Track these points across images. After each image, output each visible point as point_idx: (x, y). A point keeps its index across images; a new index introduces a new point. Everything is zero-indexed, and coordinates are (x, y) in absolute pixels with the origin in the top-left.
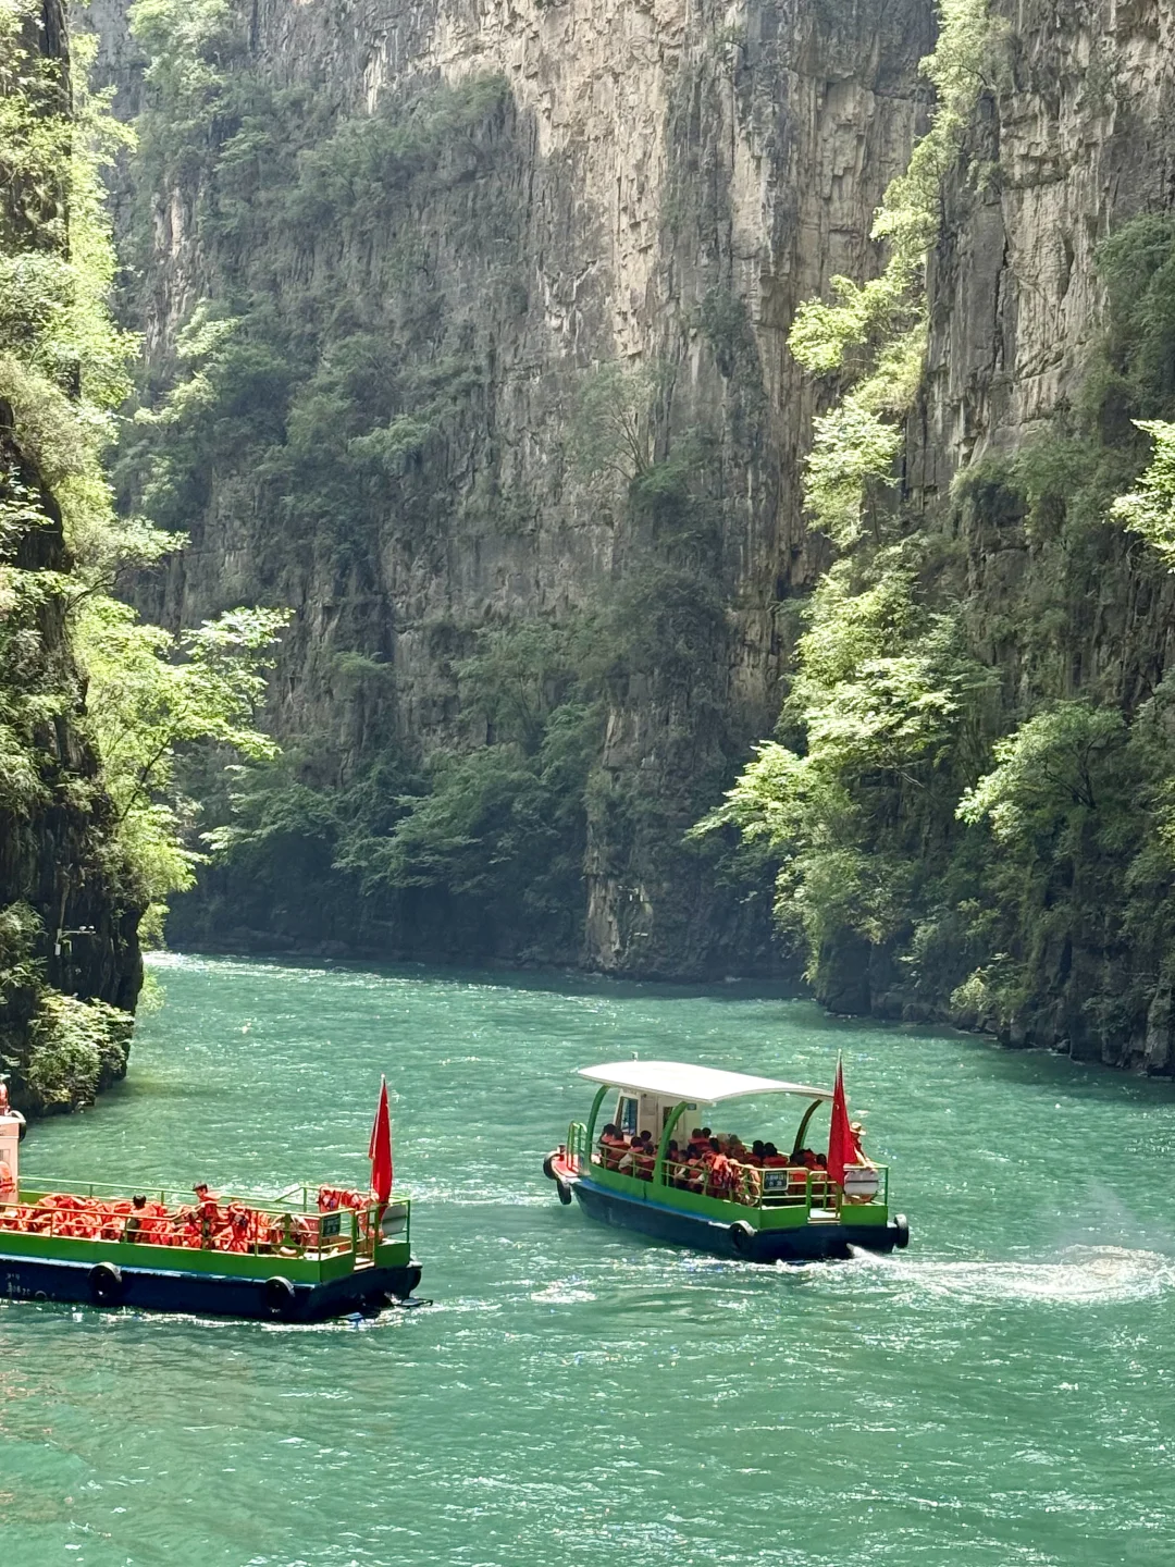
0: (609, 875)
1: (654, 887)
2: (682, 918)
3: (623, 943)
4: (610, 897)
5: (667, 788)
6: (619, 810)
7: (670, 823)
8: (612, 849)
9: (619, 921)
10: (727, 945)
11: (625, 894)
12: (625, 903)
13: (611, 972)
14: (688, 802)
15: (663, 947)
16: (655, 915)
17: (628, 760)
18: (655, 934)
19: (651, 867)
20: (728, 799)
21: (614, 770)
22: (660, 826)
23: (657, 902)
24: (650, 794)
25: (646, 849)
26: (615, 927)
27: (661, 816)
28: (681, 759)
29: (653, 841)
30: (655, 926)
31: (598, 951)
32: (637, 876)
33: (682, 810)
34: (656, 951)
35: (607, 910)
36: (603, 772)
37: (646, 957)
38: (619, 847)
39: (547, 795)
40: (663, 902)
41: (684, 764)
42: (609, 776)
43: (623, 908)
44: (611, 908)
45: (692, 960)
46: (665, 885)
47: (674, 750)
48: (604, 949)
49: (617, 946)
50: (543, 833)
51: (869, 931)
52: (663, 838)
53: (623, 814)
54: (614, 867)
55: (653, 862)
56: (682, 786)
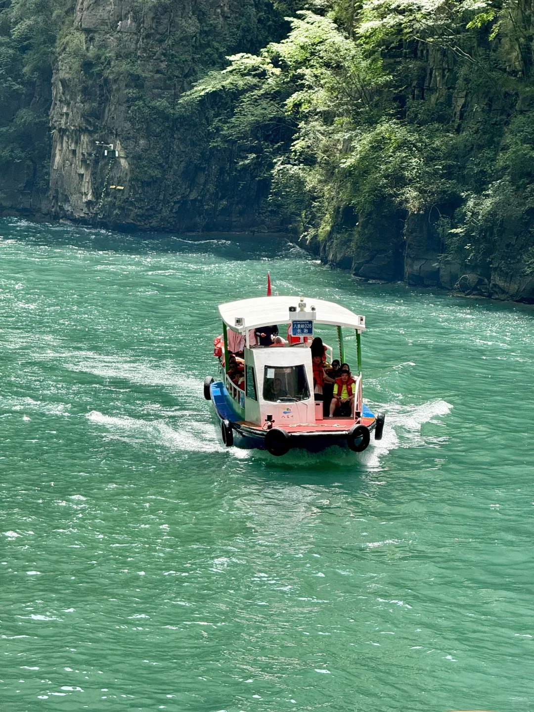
0: (81, 130)
1: (131, 144)
2: (157, 173)
3: (97, 194)
4: (79, 151)
5: (145, 50)
6: (96, 69)
7: (147, 84)
8: (87, 106)
9: (93, 174)
10: (195, 200)
11: (100, 149)
12: (99, 157)
13: (83, 221)
14: (163, 65)
15: (140, 200)
16: (132, 171)
17: (103, 23)
18: (132, 187)
19: (128, 125)
20: (230, 63)
21: (87, 31)
22: (136, 86)
23: (135, 159)
24: (127, 56)
25: (123, 108)
26: (87, 178)
27: (138, 77)
28: (159, 23)
29: (130, 101)
30: (131, 180)
31: (66, 200)
32: (112, 132)
33: (158, 72)
34: (132, 204)
35: (79, 163)
36: (77, 34)
37: (120, 208)
38: (95, 104)
39: (11, 51)
40: (140, 158)
41: (161, 29)
42: (83, 37)
43: (96, 162)
44: (84, 161)
45: (165, 212)
46: (142, 142)
47: (151, 15)
48: (74, 198)
49: (90, 197)
50: (10, 87)
51: (407, 201)
52: (140, 98)
53: (100, 75)
54: (88, 122)
55: (130, 120)
56: (158, 50)
